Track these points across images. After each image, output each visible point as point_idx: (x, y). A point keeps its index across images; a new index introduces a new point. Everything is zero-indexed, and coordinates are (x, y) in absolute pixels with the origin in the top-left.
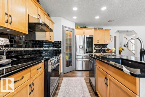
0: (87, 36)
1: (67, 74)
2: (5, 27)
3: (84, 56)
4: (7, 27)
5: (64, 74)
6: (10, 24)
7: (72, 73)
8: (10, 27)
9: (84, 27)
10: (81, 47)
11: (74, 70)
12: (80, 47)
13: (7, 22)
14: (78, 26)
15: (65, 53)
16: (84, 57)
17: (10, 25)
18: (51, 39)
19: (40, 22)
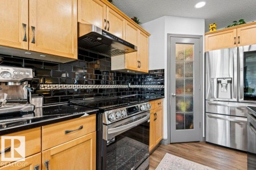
0: (250, 46)
1: (179, 145)
2: (21, 48)
3: (238, 108)
4: (27, 49)
5: (171, 144)
6: (33, 42)
7: (195, 147)
8: (33, 48)
9: (235, 25)
10: (224, 82)
11: (201, 140)
12: (219, 82)
13: (25, 40)
14: (214, 26)
15: (173, 96)
16: (238, 112)
17: (33, 44)
18: (139, 67)
19: (93, 31)
